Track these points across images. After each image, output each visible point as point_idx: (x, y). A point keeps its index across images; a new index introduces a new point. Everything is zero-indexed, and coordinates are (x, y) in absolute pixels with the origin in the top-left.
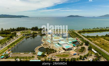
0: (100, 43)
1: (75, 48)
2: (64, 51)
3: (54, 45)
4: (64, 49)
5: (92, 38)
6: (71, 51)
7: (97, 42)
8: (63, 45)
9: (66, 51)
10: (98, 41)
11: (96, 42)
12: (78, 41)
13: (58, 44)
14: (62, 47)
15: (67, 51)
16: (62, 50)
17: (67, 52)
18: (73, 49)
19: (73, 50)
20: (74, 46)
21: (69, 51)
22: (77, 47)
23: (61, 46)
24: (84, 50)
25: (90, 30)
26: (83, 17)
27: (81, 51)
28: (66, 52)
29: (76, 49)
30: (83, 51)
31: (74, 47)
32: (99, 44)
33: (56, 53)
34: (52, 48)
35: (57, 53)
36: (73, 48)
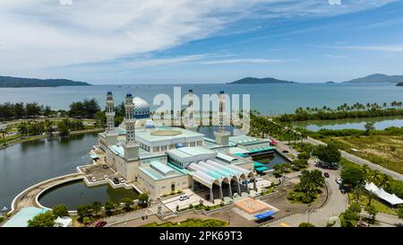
0: (395, 156)
1: (263, 183)
2: (195, 199)
3: (144, 169)
4: (198, 187)
5: (346, 139)
6: (241, 200)
7: (376, 152)
8: (193, 166)
9: (208, 198)
10: (379, 149)
11: (369, 151)
12: (278, 150)
13: (170, 160)
14: (186, 179)
15: (217, 197)
16: (188, 192)
17: (218, 202)
18: (251, 185)
19: (253, 193)
20: (261, 173)
21: (227, 200)
22: (277, 176)
23: (185, 171)
24: (320, 192)
25: (326, 111)
26: (292, 82)
27: (300, 199)
28: (206, 203)
29: (273, 185)
30: (313, 198)
31: (258, 178)
32: (393, 160)
33: (145, 212)
34: (128, 186)
35: (153, 210)
36: (253, 181)
